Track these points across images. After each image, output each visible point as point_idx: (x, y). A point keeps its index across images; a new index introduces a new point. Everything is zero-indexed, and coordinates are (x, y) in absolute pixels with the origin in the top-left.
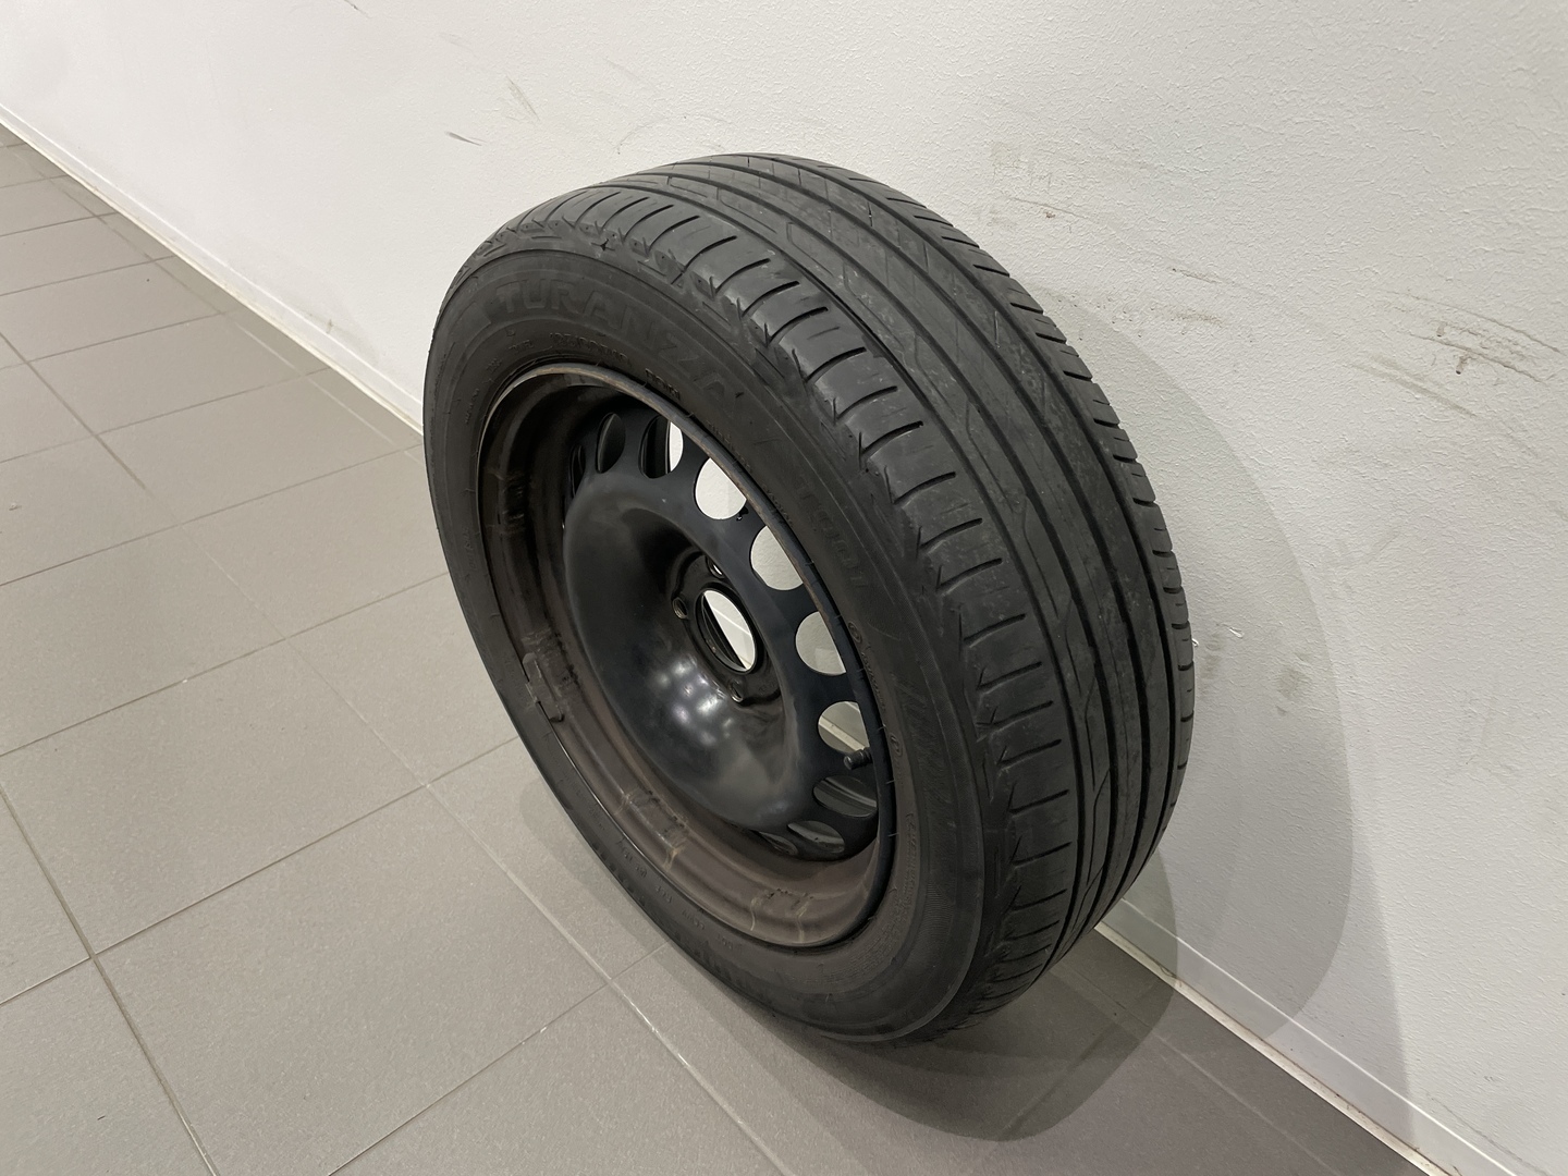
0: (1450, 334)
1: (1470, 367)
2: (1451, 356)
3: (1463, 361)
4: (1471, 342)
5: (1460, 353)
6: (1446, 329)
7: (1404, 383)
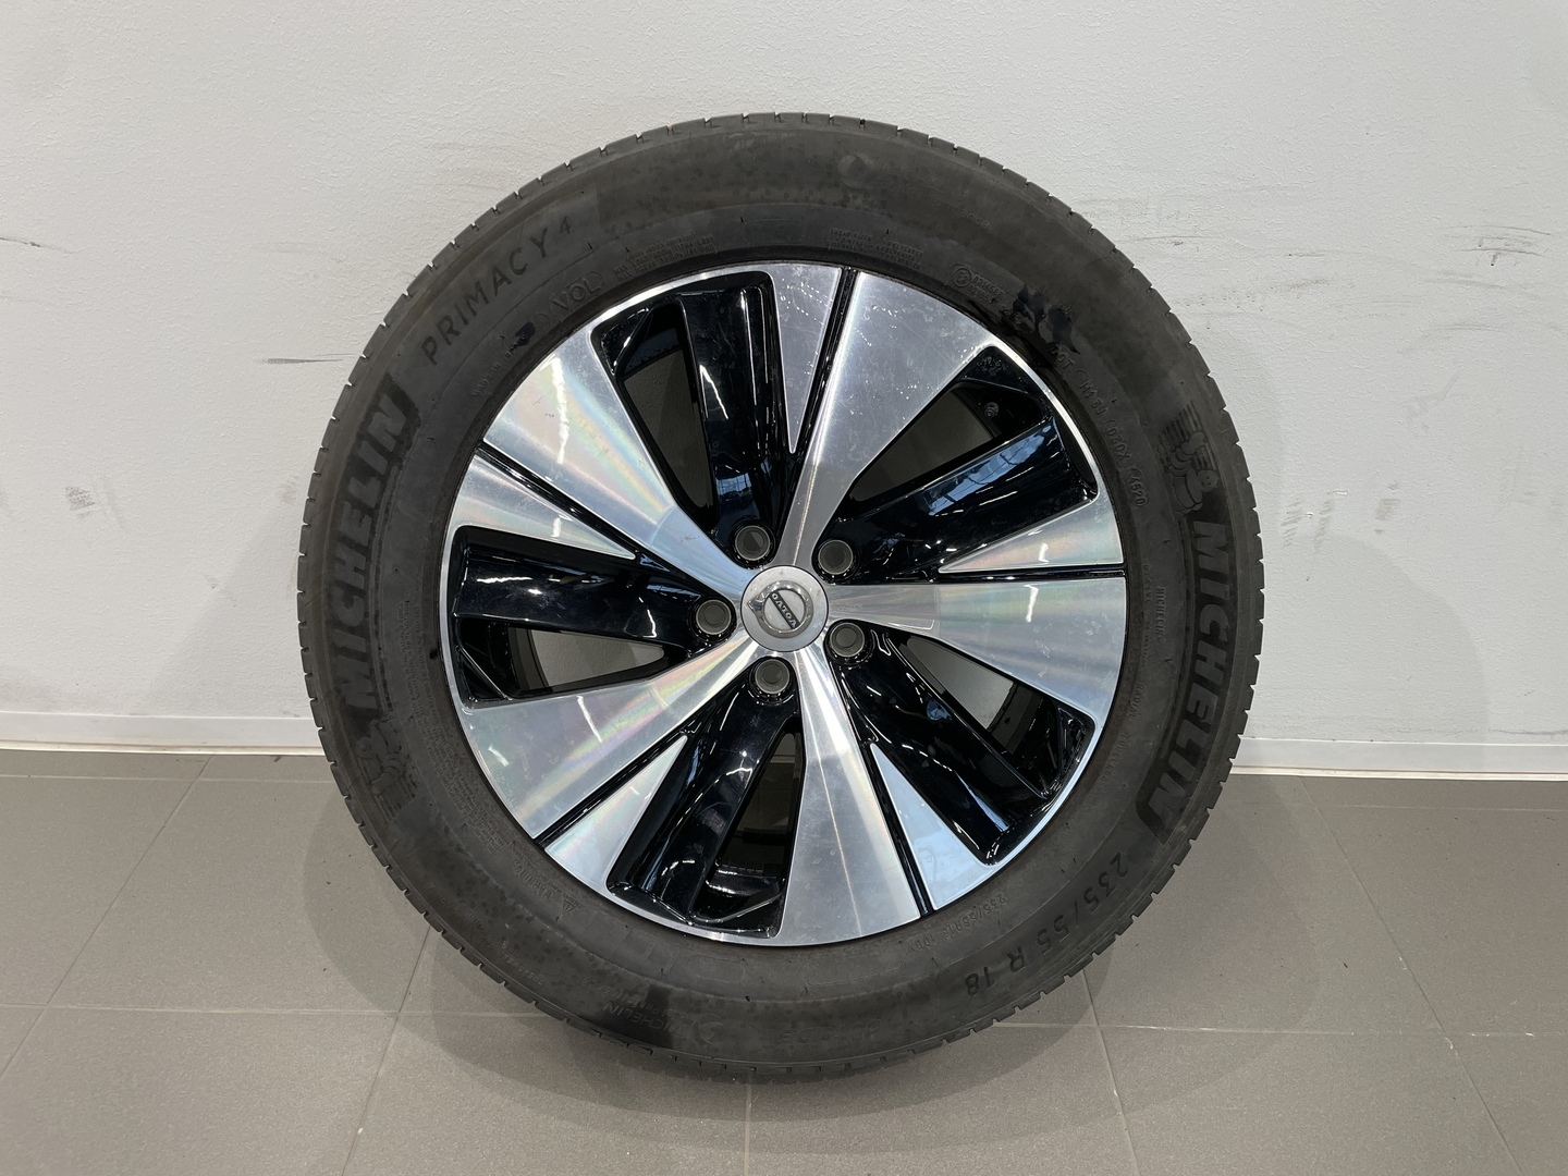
0: (1486, 244)
1: (1497, 260)
2: (1488, 256)
3: (1495, 257)
4: (1500, 244)
5: (1493, 252)
6: (1484, 241)
7: (1459, 282)
